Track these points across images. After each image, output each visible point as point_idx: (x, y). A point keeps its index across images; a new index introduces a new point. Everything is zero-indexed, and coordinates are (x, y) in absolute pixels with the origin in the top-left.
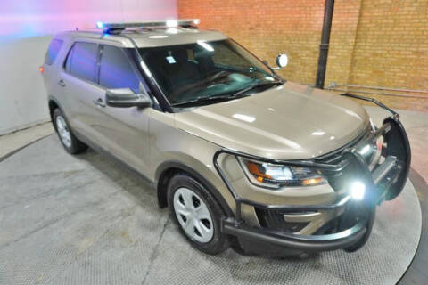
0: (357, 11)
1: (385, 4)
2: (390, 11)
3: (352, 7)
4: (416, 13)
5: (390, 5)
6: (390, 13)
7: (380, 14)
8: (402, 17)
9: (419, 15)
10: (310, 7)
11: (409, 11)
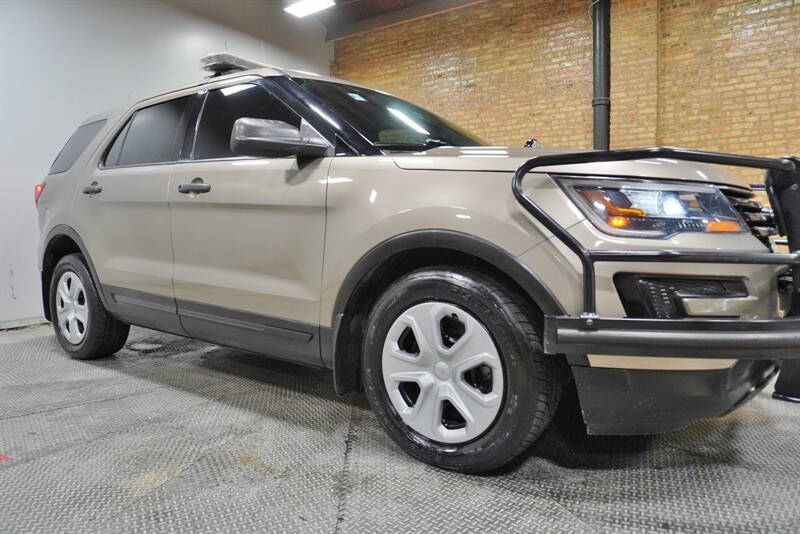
0: (652, 135)
1: (698, 121)
2: (708, 133)
3: (641, 130)
4: (755, 132)
5: (709, 123)
6: (709, 136)
7: (693, 139)
8: (731, 140)
9: (760, 135)
10: (568, 136)
11: (743, 130)
